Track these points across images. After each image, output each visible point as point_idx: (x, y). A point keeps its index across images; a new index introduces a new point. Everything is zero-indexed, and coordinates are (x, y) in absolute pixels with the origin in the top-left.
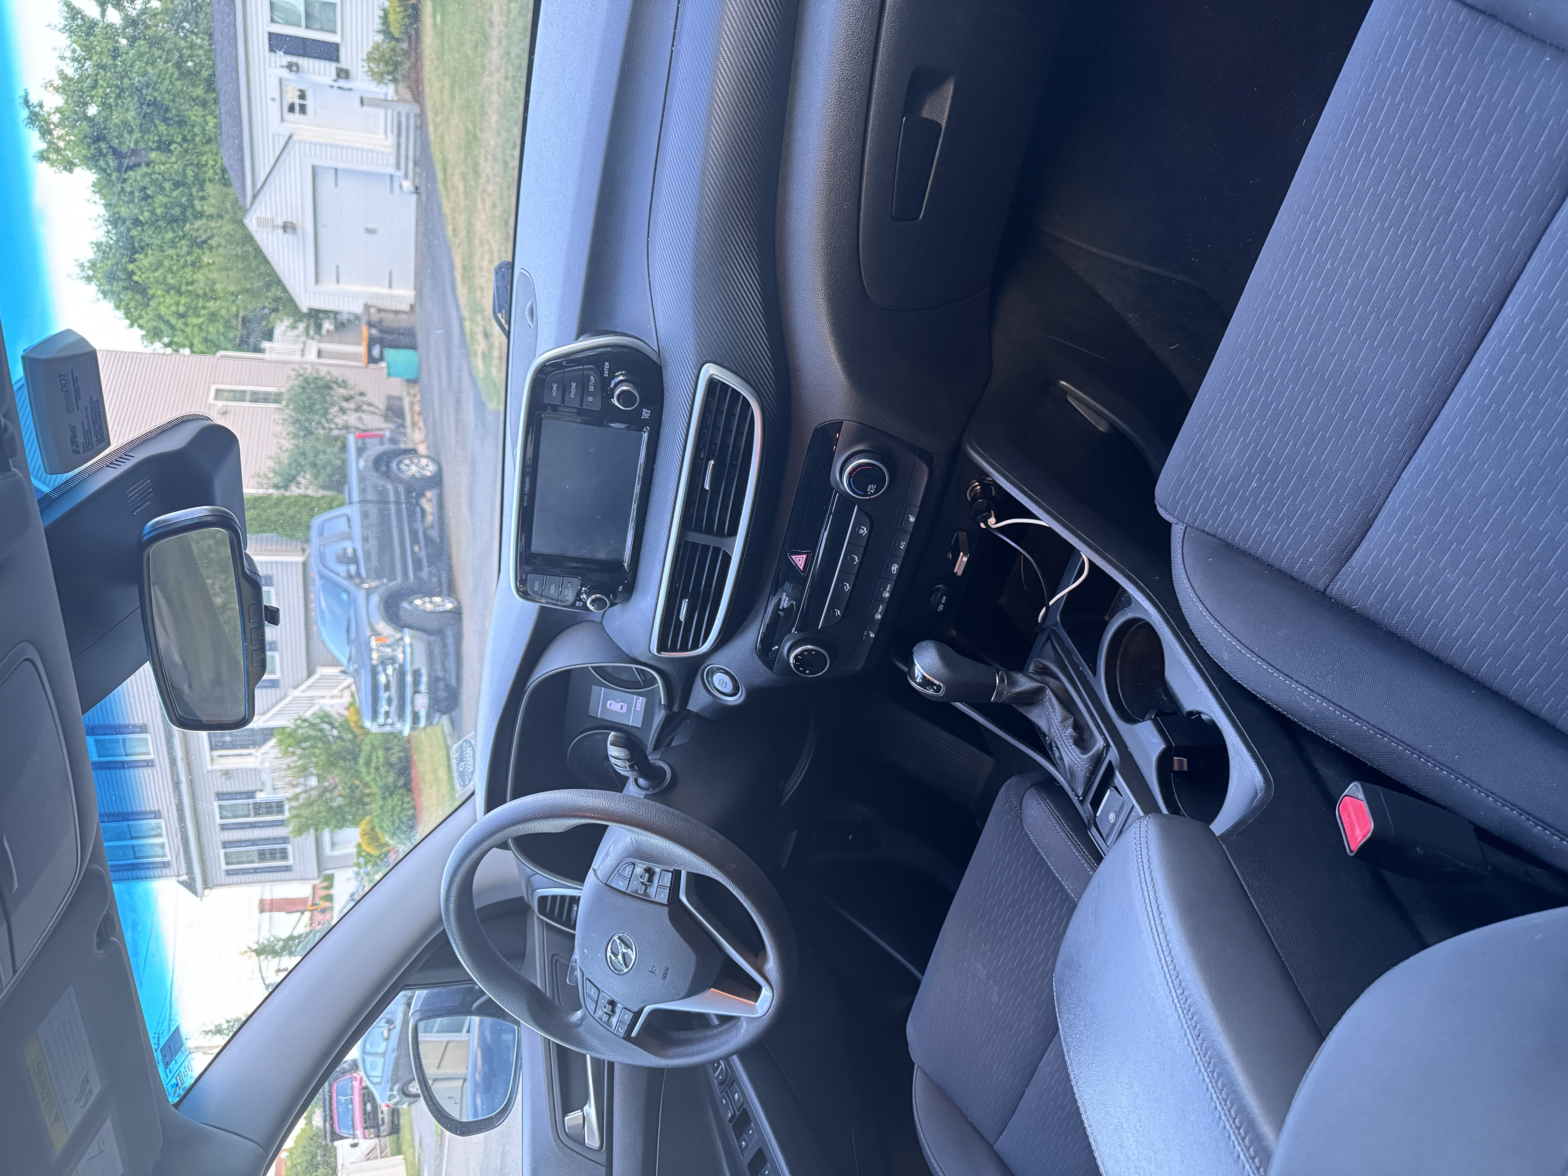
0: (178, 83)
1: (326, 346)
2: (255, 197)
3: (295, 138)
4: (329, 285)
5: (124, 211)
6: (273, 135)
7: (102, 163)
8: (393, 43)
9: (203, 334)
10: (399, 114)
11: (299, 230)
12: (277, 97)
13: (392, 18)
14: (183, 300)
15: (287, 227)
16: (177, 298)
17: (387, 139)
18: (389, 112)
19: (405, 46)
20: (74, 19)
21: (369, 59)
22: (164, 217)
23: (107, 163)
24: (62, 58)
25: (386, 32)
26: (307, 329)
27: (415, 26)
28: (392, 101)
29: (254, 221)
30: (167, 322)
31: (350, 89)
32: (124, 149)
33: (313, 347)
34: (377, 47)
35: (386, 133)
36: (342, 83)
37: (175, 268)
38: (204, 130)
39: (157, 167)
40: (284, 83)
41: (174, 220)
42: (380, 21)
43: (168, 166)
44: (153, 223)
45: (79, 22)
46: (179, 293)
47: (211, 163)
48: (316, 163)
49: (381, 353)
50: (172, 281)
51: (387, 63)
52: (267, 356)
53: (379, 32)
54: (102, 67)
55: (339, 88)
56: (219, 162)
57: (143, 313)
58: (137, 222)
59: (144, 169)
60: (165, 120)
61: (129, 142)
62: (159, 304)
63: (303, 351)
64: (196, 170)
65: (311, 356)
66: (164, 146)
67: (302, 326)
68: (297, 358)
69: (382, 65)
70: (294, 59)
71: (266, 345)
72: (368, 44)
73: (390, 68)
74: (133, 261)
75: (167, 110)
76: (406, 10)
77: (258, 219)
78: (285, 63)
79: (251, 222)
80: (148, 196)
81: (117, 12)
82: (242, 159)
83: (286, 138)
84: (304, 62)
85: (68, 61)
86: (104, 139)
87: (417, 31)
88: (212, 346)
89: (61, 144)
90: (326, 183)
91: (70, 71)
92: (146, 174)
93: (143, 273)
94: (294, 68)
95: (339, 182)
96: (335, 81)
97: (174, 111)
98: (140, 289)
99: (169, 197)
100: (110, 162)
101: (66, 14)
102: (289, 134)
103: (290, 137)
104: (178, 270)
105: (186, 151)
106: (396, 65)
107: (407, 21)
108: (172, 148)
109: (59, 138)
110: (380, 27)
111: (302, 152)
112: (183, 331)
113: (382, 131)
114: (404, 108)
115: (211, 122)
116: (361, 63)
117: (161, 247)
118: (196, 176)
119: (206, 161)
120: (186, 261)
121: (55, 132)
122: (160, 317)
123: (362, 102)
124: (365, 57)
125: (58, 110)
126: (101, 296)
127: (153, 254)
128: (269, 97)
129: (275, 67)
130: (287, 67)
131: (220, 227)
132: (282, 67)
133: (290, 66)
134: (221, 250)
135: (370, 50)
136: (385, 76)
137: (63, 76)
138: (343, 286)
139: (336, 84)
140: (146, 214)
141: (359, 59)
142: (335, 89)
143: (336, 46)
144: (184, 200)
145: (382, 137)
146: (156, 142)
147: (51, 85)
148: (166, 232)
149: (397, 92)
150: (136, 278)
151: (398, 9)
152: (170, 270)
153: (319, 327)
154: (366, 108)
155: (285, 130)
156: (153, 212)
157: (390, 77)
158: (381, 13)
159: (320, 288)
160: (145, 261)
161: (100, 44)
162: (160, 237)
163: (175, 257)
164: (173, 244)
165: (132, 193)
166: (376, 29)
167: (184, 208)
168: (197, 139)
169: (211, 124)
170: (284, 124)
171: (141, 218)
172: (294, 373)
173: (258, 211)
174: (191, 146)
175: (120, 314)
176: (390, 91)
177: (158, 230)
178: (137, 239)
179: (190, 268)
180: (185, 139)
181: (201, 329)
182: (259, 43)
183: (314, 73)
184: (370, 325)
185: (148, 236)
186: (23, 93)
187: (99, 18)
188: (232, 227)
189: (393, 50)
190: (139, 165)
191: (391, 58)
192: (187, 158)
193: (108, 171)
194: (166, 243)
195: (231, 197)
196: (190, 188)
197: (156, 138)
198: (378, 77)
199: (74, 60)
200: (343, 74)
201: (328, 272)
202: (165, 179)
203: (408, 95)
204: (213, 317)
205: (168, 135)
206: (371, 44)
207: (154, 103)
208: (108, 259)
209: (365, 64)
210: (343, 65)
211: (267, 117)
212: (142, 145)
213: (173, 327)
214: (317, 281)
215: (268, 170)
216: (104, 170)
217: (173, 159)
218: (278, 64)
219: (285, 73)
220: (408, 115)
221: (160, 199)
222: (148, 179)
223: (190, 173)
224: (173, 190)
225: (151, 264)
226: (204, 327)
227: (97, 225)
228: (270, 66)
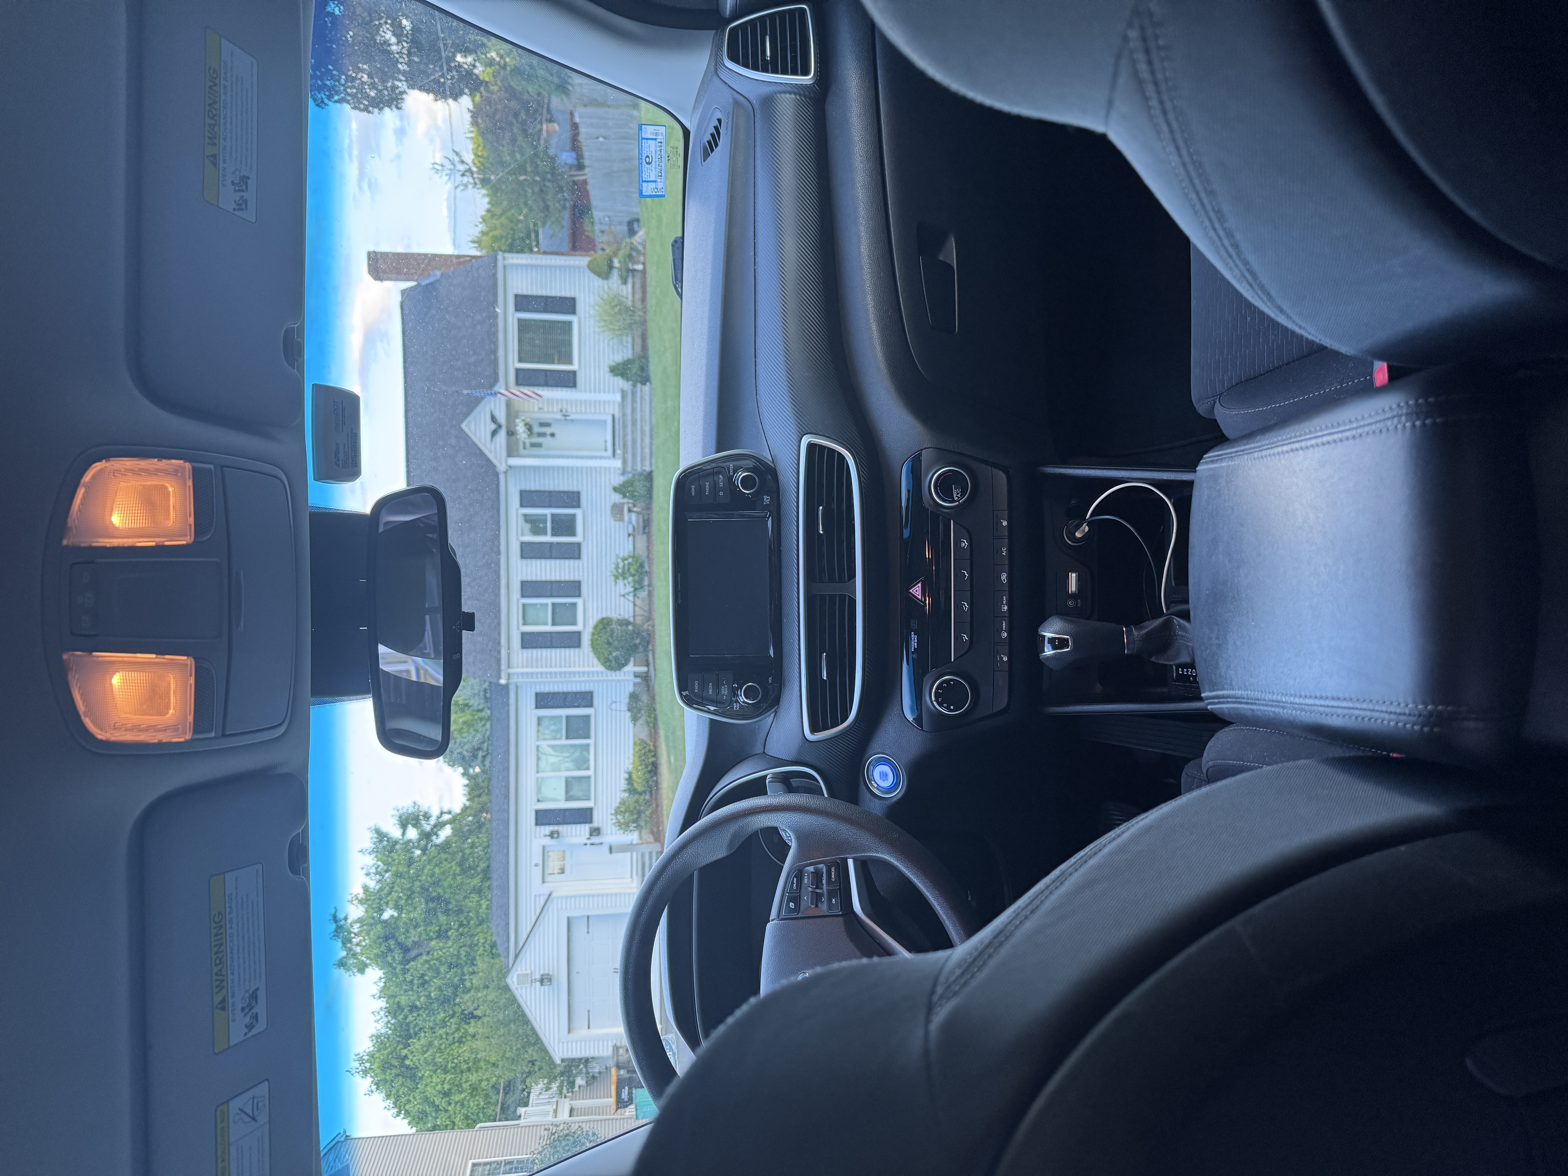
0: (459, 878)
1: (579, 1103)
2: (516, 956)
3: (554, 895)
4: (582, 1032)
5: (403, 1000)
6: (535, 896)
7: (389, 959)
8: (637, 797)
9: (464, 1111)
10: (643, 855)
11: (555, 981)
12: (541, 863)
13: (634, 777)
14: (449, 1077)
15: (545, 980)
16: (443, 1076)
17: (633, 881)
18: (635, 854)
19: (648, 797)
20: (381, 841)
21: (617, 812)
22: (437, 999)
23: (394, 959)
24: (368, 874)
25: (632, 790)
26: (560, 1088)
27: (655, 778)
28: (637, 844)
29: (515, 979)
30: (433, 1104)
31: (601, 844)
32: (409, 943)
33: (565, 1105)
34: (623, 803)
35: (632, 877)
36: (595, 840)
37: (443, 1047)
38: (477, 912)
39: (435, 953)
40: (547, 850)
41: (447, 1000)
42: (626, 782)
43: (444, 951)
44: (427, 1007)
45: (385, 843)
46: (446, 1071)
47: (482, 941)
48: (571, 914)
49: (630, 1094)
50: (438, 1060)
51: (632, 813)
52: (522, 1122)
53: (625, 791)
54: (398, 875)
55: (592, 844)
56: (489, 938)
57: (411, 1098)
58: (413, 1008)
59: (425, 957)
60: (447, 912)
61: (414, 936)
62: (426, 1085)
63: (555, 1111)
64: (468, 950)
65: (564, 1115)
66: (442, 934)
67: (555, 1086)
68: (550, 1118)
69: (627, 815)
70: (556, 828)
71: (521, 1110)
72: (616, 800)
73: (635, 816)
74: (406, 1046)
75: (448, 903)
76: (647, 767)
77: (518, 975)
78: (547, 832)
79: (512, 981)
80: (425, 982)
81: (415, 829)
82: (507, 924)
83: (546, 897)
84: (563, 829)
85: (373, 875)
86: (394, 937)
87: (657, 783)
88: (470, 1122)
89: (358, 949)
90: (580, 930)
91: (372, 884)
92: (427, 962)
93: (414, 1056)
94: (555, 835)
95: (590, 930)
96: (589, 839)
97: (454, 903)
98: (410, 1074)
99: (443, 978)
100: (396, 956)
101: (375, 840)
102: (549, 893)
103: (550, 895)
104: (446, 1048)
105: (462, 935)
106: (639, 813)
107: (647, 776)
108: (449, 933)
109: (357, 945)
110: (626, 787)
111: (560, 907)
112: (446, 1111)
113: (629, 876)
114: (647, 849)
115: (484, 903)
116: (610, 817)
117: (432, 1028)
118: (468, 954)
119: (478, 940)
120: (454, 1038)
121: (354, 940)
122: (426, 1099)
123: (611, 851)
124: (613, 812)
125: (360, 920)
126: (374, 1087)
127: (425, 1036)
128: (533, 863)
129: (540, 837)
130: (549, 836)
131: (486, 996)
132: (545, 836)
133: (552, 835)
134: (486, 1020)
135: (617, 805)
136: (630, 824)
137: (366, 888)
138: (594, 1032)
139: (588, 842)
140: (423, 999)
141: (609, 813)
142: (588, 846)
143: (590, 810)
144: (456, 980)
145: (629, 880)
146: (437, 931)
147: (357, 899)
148: (438, 1013)
149: (641, 838)
150: (407, 1062)
151: (640, 768)
152: (440, 1050)
153: (572, 1084)
154: (614, 855)
155: (545, 889)
156: (428, 997)
157: (634, 825)
158: (627, 776)
159: (572, 1036)
160: (417, 1044)
161: (400, 856)
162: (432, 1019)
163: (444, 1036)
164: (444, 1023)
165: (412, 982)
166: (622, 789)
167: (456, 987)
168: (472, 922)
169: (484, 907)
170: (546, 885)
171: (418, 1003)
172: (546, 1133)
173: (519, 969)
174: (467, 929)
175: (389, 1103)
176: (633, 837)
177: (432, 1012)
178: (412, 1026)
179: (457, 1044)
180: (461, 925)
181: (463, 1105)
182: (527, 818)
183: (572, 836)
184: (619, 1067)
185: (423, 1020)
186: (333, 911)
187: (401, 837)
188: (495, 994)
189: (637, 801)
190: (421, 954)
191: (635, 808)
192: (462, 941)
193: (394, 965)
194: (437, 1024)
195: (497, 966)
196: (462, 968)
197: (437, 928)
198: (624, 826)
199: (377, 873)
200: (595, 832)
201: (580, 1018)
202: (442, 964)
203: (651, 839)
204: (474, 1089)
205: (446, 925)
206: (618, 800)
207: (438, 898)
208: (386, 1049)
209: (613, 817)
210: (595, 824)
211: (531, 878)
212: (424, 937)
213: (437, 1109)
214: (569, 1032)
215: (529, 929)
216: (390, 965)
217: (450, 943)
218: (542, 834)
219: (548, 841)
220: (651, 853)
221: (437, 982)
222: (427, 966)
223: (463, 953)
224: (447, 972)
225: (422, 1046)
226: (466, 1103)
227: (378, 1017)
228: (536, 837)
